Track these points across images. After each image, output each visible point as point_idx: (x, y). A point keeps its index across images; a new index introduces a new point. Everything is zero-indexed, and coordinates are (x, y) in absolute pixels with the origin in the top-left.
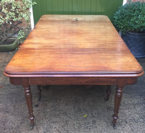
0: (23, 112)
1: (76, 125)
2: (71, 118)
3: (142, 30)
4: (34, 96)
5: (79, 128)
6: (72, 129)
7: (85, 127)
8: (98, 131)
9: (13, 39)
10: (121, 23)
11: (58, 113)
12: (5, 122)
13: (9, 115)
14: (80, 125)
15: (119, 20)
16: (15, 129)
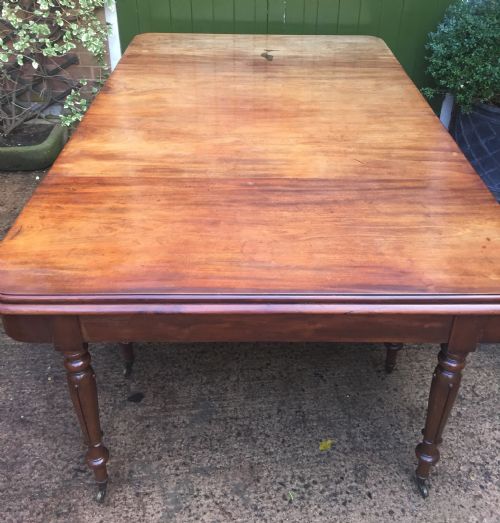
1: (291, 483)
2: (271, 453)
5: (302, 498)
6: (274, 503)
7: (327, 493)
8: (377, 514)
9: (44, 122)
10: (457, 72)
11: (218, 429)
12: (13, 465)
13: (29, 438)
14: (306, 487)
15: (449, 57)
16: (54, 496)
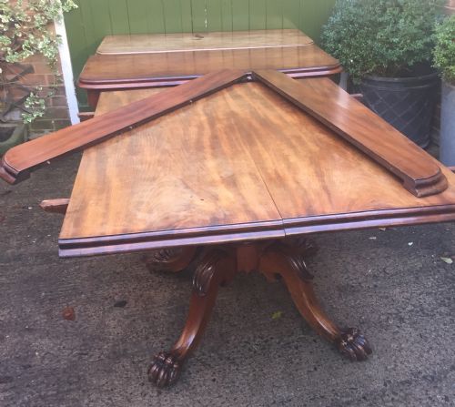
0: (80, 326)
1: (254, 341)
2: (235, 325)
3: (411, 63)
4: (107, 278)
5: (264, 348)
6: (243, 354)
7: (282, 343)
10: (346, 51)
13: (36, 339)
14: (266, 341)
15: (340, 41)
16: (64, 372)
